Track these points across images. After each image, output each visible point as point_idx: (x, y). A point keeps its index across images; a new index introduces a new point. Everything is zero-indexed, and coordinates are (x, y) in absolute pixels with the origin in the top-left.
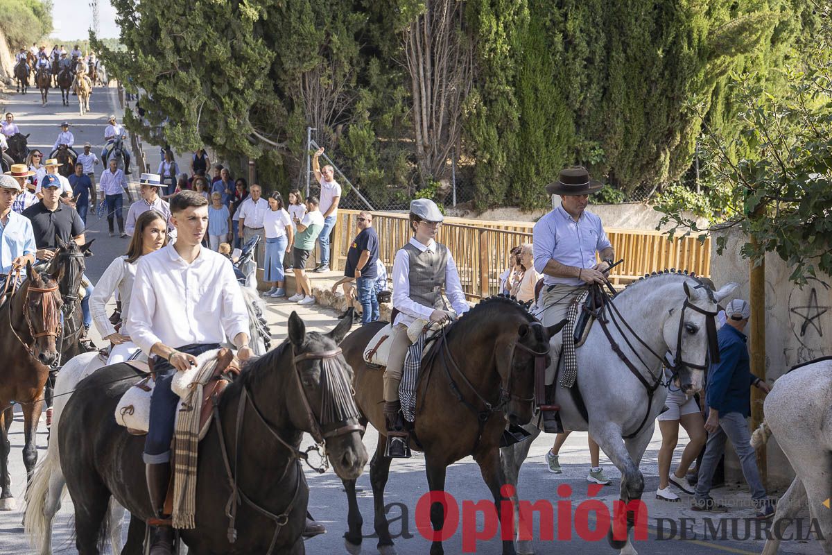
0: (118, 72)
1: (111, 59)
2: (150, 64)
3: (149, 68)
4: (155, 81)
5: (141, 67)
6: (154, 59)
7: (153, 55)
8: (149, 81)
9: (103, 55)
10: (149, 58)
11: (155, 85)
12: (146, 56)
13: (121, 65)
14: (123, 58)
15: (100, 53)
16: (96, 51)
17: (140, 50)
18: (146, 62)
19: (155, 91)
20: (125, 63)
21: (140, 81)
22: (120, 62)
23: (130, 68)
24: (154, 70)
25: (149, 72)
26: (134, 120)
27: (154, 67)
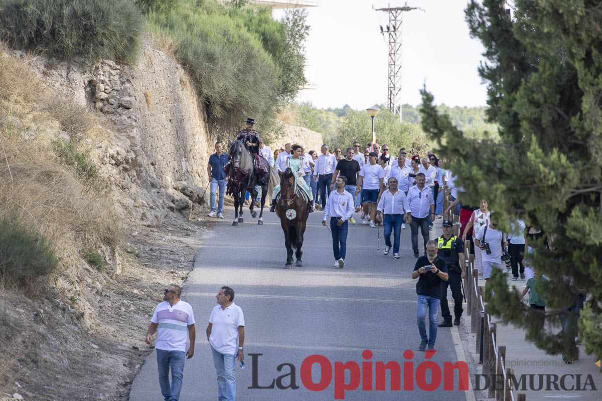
0: (483, 185)
1: (466, 157)
2: (553, 167)
3: (552, 179)
4: (562, 207)
5: (533, 176)
6: (563, 159)
7: (561, 150)
8: (549, 208)
9: (451, 147)
10: (554, 156)
11: (563, 216)
12: (547, 150)
13: (489, 171)
14: (494, 154)
15: (444, 141)
16: (437, 136)
17: (534, 138)
18: (545, 165)
19: (561, 231)
20: (499, 165)
21: (529, 207)
22: (486, 163)
23: (509, 177)
24: (563, 182)
25: (552, 187)
26: (508, 295)
27: (564, 176)
